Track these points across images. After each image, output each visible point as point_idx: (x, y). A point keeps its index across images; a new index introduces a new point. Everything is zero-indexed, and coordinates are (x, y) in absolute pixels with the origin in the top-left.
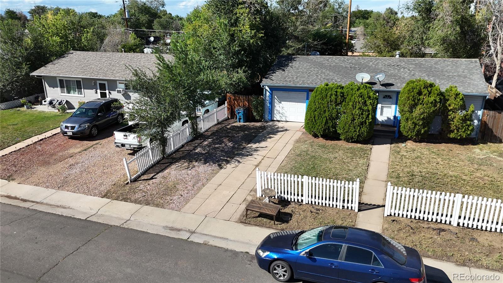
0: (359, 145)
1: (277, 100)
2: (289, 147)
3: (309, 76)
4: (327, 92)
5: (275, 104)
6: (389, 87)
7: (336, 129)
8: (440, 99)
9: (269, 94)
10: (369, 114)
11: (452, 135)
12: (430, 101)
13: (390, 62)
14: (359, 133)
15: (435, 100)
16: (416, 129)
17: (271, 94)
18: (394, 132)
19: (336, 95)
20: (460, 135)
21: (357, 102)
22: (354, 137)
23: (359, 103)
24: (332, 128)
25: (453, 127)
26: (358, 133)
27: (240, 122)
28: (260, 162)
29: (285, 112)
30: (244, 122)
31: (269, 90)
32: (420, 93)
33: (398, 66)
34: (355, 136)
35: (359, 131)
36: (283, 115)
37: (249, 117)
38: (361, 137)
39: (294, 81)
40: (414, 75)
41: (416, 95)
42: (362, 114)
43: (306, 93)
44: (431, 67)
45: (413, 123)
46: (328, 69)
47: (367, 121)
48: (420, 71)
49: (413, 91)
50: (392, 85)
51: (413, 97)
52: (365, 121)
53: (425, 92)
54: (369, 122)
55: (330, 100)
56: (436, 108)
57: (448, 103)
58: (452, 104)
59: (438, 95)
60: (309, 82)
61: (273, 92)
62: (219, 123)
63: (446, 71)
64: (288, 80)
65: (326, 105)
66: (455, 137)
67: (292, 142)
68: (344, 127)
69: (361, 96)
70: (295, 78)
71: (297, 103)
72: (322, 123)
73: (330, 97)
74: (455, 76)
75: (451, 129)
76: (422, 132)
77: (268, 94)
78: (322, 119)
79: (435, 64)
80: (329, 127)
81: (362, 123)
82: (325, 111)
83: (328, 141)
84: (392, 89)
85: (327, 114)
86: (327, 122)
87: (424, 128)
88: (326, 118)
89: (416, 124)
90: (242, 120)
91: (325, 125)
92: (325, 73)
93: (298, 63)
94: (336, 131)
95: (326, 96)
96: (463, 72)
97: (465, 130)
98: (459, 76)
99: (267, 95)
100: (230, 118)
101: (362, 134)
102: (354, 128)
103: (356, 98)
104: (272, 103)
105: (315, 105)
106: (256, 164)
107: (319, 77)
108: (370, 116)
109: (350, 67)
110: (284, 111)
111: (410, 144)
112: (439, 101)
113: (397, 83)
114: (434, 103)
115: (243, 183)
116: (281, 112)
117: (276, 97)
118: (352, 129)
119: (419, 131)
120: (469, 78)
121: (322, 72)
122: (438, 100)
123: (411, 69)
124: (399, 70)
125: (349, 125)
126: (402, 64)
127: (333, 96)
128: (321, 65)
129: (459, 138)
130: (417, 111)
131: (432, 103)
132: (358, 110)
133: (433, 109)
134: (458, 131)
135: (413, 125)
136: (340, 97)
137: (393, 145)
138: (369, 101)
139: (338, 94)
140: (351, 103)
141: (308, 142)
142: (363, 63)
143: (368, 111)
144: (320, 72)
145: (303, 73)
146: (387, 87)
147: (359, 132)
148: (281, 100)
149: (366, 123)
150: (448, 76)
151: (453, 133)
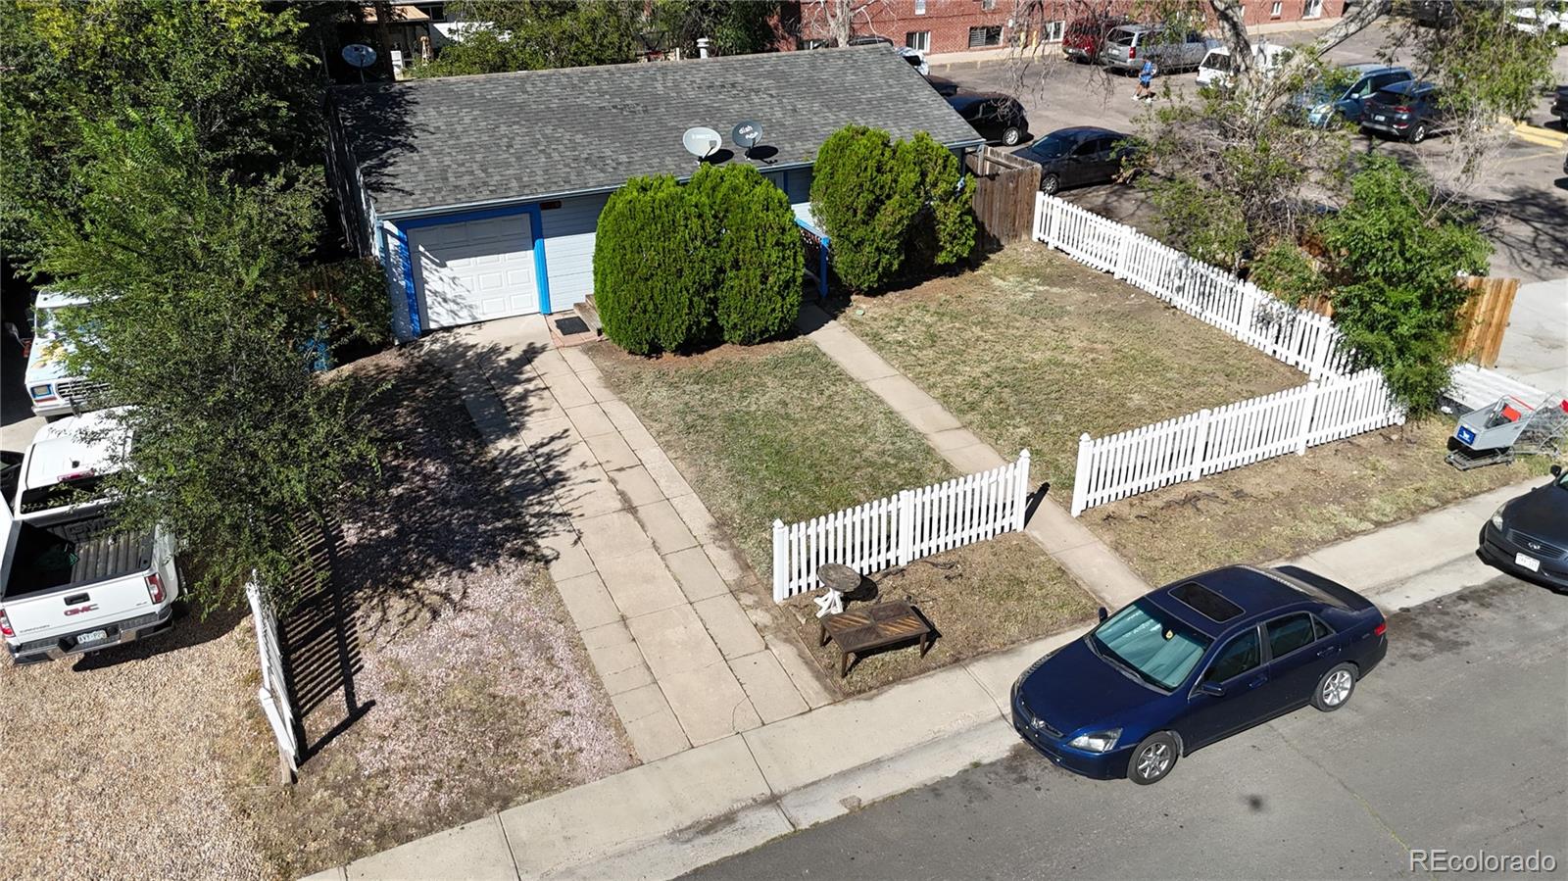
1: (427, 258)
2: (622, 412)
3: (519, 159)
4: (672, 213)
5: (425, 273)
6: (772, 159)
7: (715, 316)
9: (398, 243)
11: (941, 259)
14: (782, 312)
16: (883, 263)
17: (405, 242)
20: (957, 253)
24: (706, 316)
26: (779, 315)
28: (621, 493)
29: (465, 294)
31: (395, 230)
33: (733, 85)
34: (772, 326)
36: (458, 304)
38: (786, 323)
40: (796, 111)
42: (784, 258)
43: (526, 217)
45: (876, 249)
46: (555, 122)
47: (797, 274)
48: (799, 96)
50: (773, 151)
52: (794, 274)
60: (538, 179)
61: (413, 232)
63: (855, 89)
64: (464, 184)
67: (605, 394)
70: (480, 173)
71: (501, 256)
72: (678, 311)
74: (881, 98)
75: (941, 243)
76: (894, 267)
77: (393, 244)
80: (697, 316)
84: (784, 162)
86: (691, 304)
88: (687, 290)
89: (880, 253)
91: (690, 312)
92: (558, 139)
93: (432, 111)
94: (715, 322)
96: (889, 86)
98: (890, 98)
99: (391, 247)
101: (789, 313)
102: (771, 301)
104: (413, 273)
106: (617, 504)
109: (614, 107)
110: (459, 291)
113: (778, 142)
115: (678, 581)
116: (449, 296)
117: (421, 249)
118: (765, 307)
120: (914, 102)
121: (545, 137)
123: (773, 92)
125: (757, 296)
126: (739, 80)
128: (518, 112)
129: (954, 260)
132: (773, 247)
134: (952, 243)
135: (876, 254)
137: (843, 321)
140: (752, 234)
144: (539, 136)
145: (485, 147)
146: (768, 160)
148: (445, 254)
151: (942, 252)
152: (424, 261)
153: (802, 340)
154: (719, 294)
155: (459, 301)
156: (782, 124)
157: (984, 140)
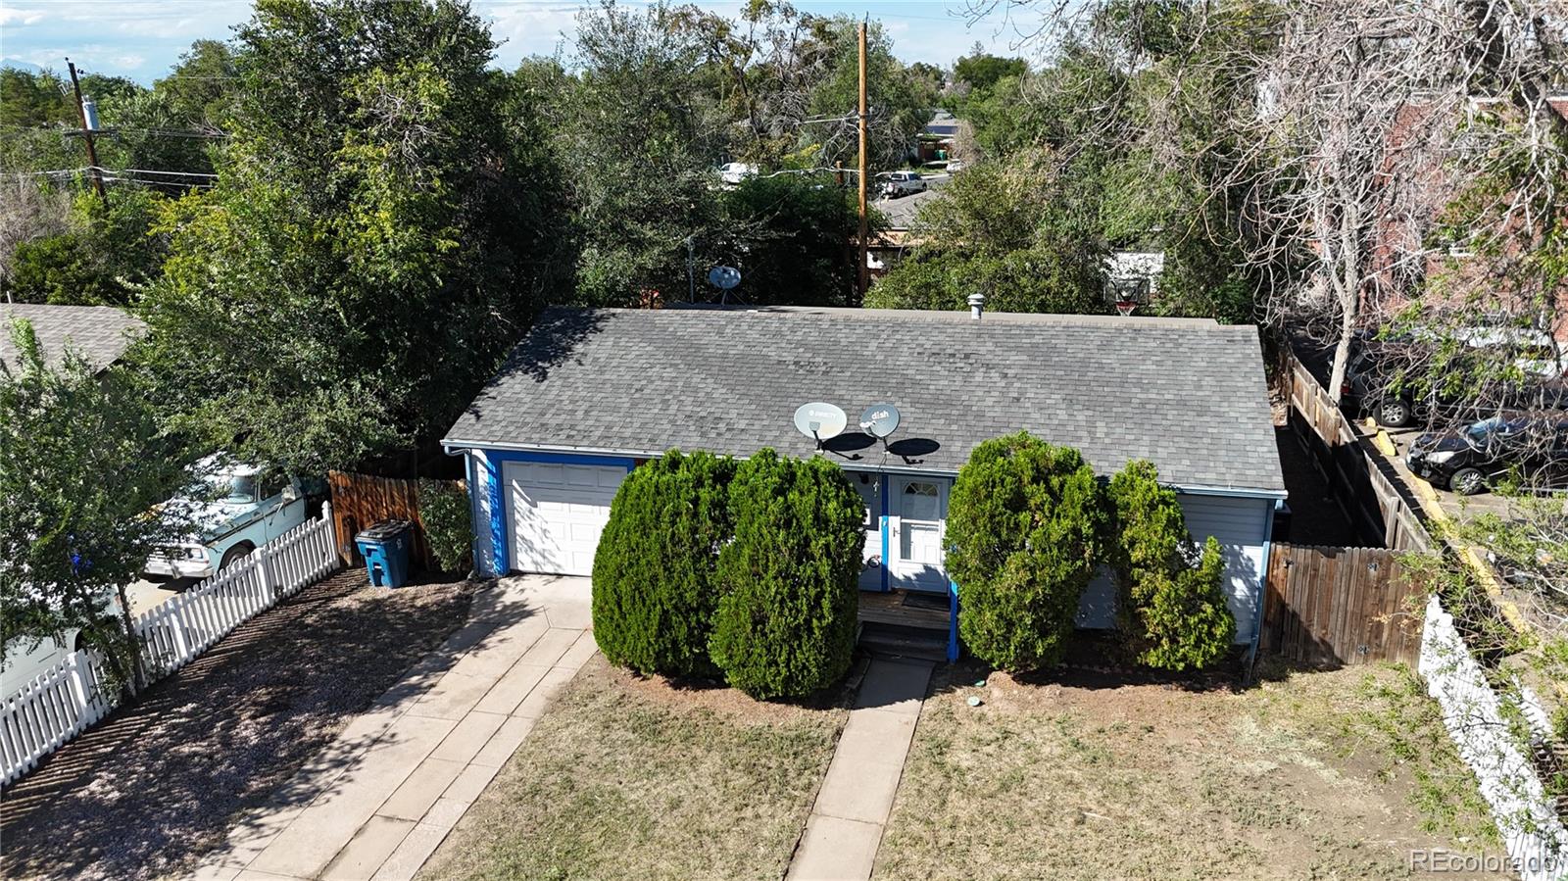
0: (796, 715)
1: (519, 493)
3: (634, 405)
4: (659, 504)
5: (517, 516)
6: (918, 458)
7: (706, 649)
8: (1096, 524)
9: (488, 477)
10: (820, 596)
11: (1153, 659)
12: (1055, 538)
13: (941, 337)
14: (789, 670)
15: (1076, 531)
16: (1015, 640)
17: (498, 475)
19: (695, 515)
20: (1184, 658)
21: (767, 546)
22: (772, 686)
23: (780, 551)
24: (691, 646)
25: (1153, 628)
26: (784, 671)
27: (379, 584)
29: (553, 548)
30: (394, 587)
31: (483, 457)
32: (1018, 503)
33: (967, 356)
34: (773, 681)
35: (788, 660)
36: (544, 557)
37: (413, 564)
38: (798, 683)
39: (572, 427)
40: (1018, 400)
41: (1001, 509)
42: (794, 596)
43: (624, 471)
44: (1084, 363)
45: (1000, 616)
46: (715, 370)
47: (815, 622)
48: (1044, 382)
49: (989, 496)
50: (927, 446)
51: (992, 517)
52: (808, 622)
53: (1037, 495)
54: (821, 628)
55: (673, 534)
56: (1079, 563)
57: (1127, 533)
58: (1143, 539)
59: (1085, 509)
60: (628, 433)
61: (505, 463)
62: (283, 601)
63: (1139, 383)
64: (553, 422)
65: (654, 556)
66: (1165, 667)
68: (731, 643)
69: (788, 520)
70: (580, 414)
71: (596, 508)
72: (646, 629)
73: (673, 523)
74: (1166, 402)
75: (1148, 635)
76: (1040, 651)
77: (484, 478)
78: (645, 610)
79: (1101, 348)
80: (674, 642)
81: (795, 633)
82: (654, 580)
83: (679, 695)
84: (928, 464)
85: (664, 590)
86: (665, 624)
87: (1043, 635)
88: (662, 604)
89: (1010, 624)
90: (385, 579)
91: (660, 634)
92: (696, 390)
93: (610, 342)
94: (705, 654)
95: (658, 517)
96: (1199, 387)
97: (1199, 641)
98: (1182, 404)
99: (481, 482)
100: (349, 562)
101: (801, 671)
102: (769, 650)
103: (765, 531)
104: (503, 511)
105: (618, 553)
107: (673, 409)
108: (826, 603)
109: (796, 363)
110: (549, 545)
111: (1000, 692)
112: (1091, 531)
113: (951, 438)
114: (1072, 545)
116: (537, 548)
117: (514, 483)
118: (760, 655)
119: (1026, 646)
120: (1218, 415)
121: (687, 385)
122: (1086, 528)
123: (1011, 372)
124: (968, 376)
125: (748, 638)
126: (983, 350)
127: (684, 518)
128: (691, 354)
129: (1181, 666)
130: (1010, 576)
131: (1060, 545)
132: (775, 578)
133: (1064, 569)
134: (1173, 641)
135: (1002, 623)
136: (709, 523)
137: (931, 704)
138: (822, 541)
139: (703, 509)
140: (746, 551)
141: (601, 700)
142: (844, 342)
143: (819, 582)
144: (680, 384)
145: (616, 387)
146: (912, 459)
147: (788, 666)
148: (538, 494)
149: (810, 631)
150: (1143, 404)
151: (1155, 649)
152: (515, 495)
153: (833, 716)
154: (712, 621)
155: (546, 554)
156: (980, 415)
157: (1286, 493)
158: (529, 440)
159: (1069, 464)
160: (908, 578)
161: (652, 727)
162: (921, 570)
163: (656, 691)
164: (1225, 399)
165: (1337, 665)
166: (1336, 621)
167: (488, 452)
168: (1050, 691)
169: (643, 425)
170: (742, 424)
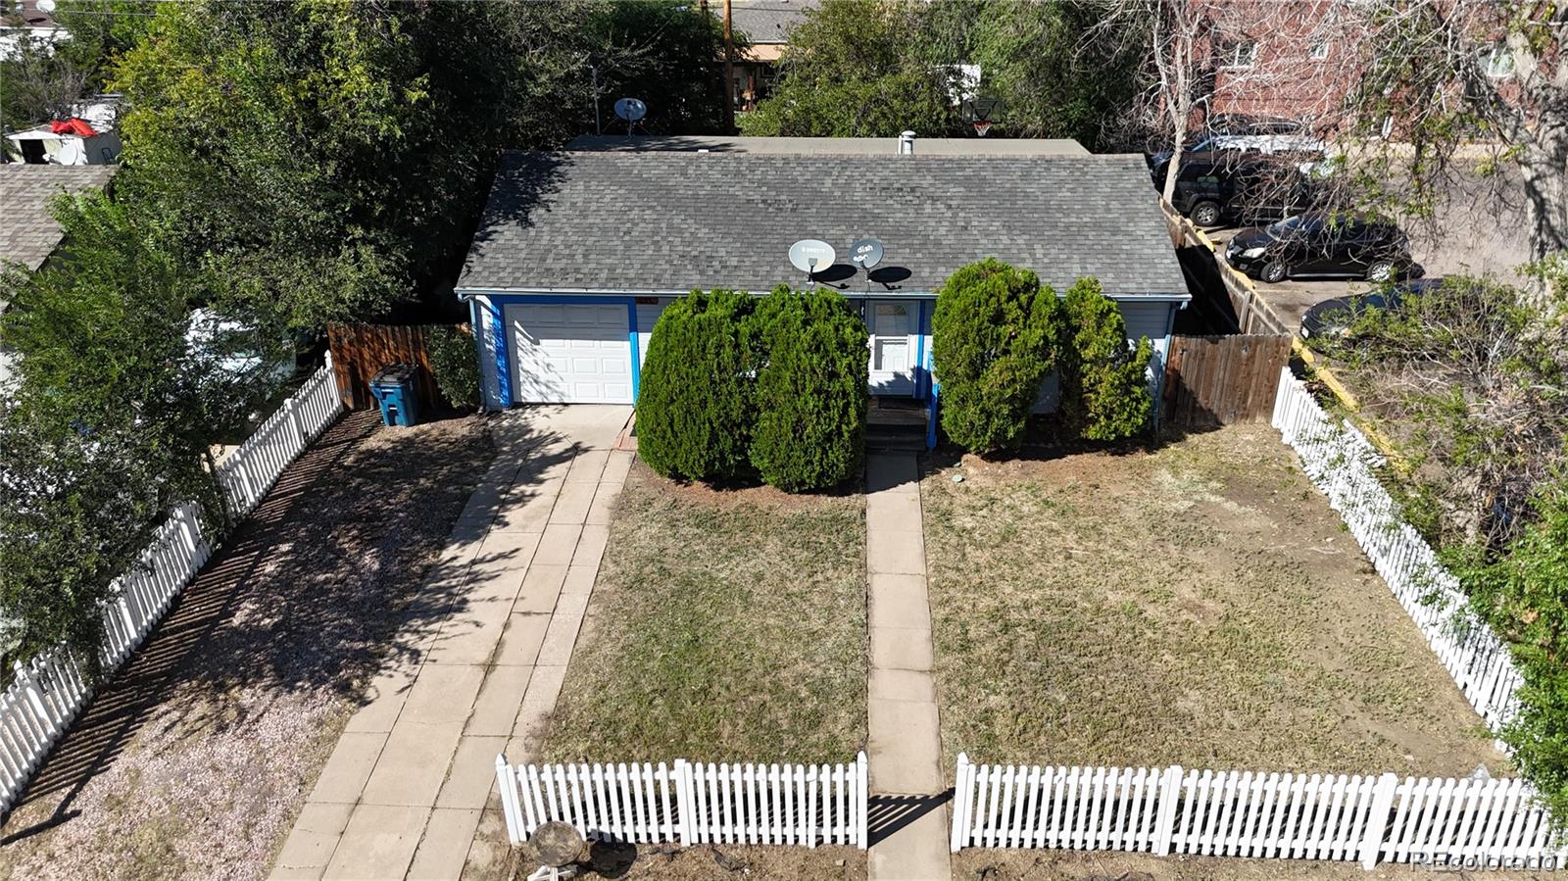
0: (826, 502)
1: (523, 334)
2: (597, 541)
3: (628, 248)
4: (704, 338)
5: (520, 353)
6: (896, 284)
7: (747, 456)
8: (1059, 331)
9: (491, 320)
10: (847, 406)
11: (1092, 433)
12: (1031, 344)
13: (886, 173)
14: (822, 467)
15: (1045, 338)
16: (993, 427)
17: (500, 317)
18: (921, 429)
19: (737, 346)
20: (1116, 429)
21: (805, 369)
22: (808, 481)
23: (815, 372)
24: (734, 453)
25: (1095, 407)
26: (818, 469)
27: (393, 424)
28: (500, 643)
29: (558, 380)
30: (410, 425)
31: (488, 303)
32: (998, 318)
33: (913, 190)
34: (809, 477)
35: (822, 459)
36: (549, 388)
37: (425, 404)
38: (829, 477)
39: (577, 270)
40: (966, 228)
41: (986, 324)
42: (827, 408)
43: (625, 308)
44: (1012, 192)
45: (982, 411)
46: (691, 211)
47: (844, 427)
48: (983, 211)
49: (976, 314)
50: (901, 273)
51: (980, 330)
52: (839, 427)
53: (1012, 310)
54: (849, 432)
55: (719, 364)
56: (1047, 362)
57: (1080, 337)
58: (1095, 344)
59: (1051, 319)
60: (632, 274)
61: (506, 306)
62: (312, 444)
63: (1060, 209)
64: (558, 266)
65: (704, 383)
66: (1101, 438)
67: (601, 514)
68: (773, 450)
69: (817, 346)
70: (579, 258)
71: (597, 343)
72: (697, 444)
73: (718, 354)
74: (1085, 225)
75: (1090, 415)
76: (1011, 434)
77: (487, 320)
78: (696, 428)
79: (1023, 178)
80: (722, 453)
81: (828, 438)
82: (704, 404)
83: (722, 495)
84: (907, 290)
85: (712, 411)
86: (714, 438)
87: (1014, 424)
88: (711, 423)
89: (989, 415)
90: (400, 418)
91: (710, 447)
92: (681, 231)
93: (581, 186)
94: (747, 460)
95: (704, 350)
96: (1108, 210)
97: (1131, 415)
98: (1097, 226)
99: (486, 326)
100: (351, 406)
101: (831, 467)
102: (806, 453)
103: (802, 355)
104: (507, 351)
105: (669, 382)
106: (483, 656)
107: (666, 249)
108: (852, 412)
109: (764, 201)
110: (551, 376)
111: (972, 473)
112: (1055, 337)
113: (918, 265)
114: (1042, 350)
115: (448, 774)
116: (541, 380)
117: (517, 324)
118: (799, 457)
119: (1001, 433)
120: (1127, 233)
121: (670, 226)
122: (1052, 336)
123: (954, 203)
124: (919, 208)
125: (789, 444)
126: (925, 184)
127: (728, 350)
128: (662, 195)
129: (1113, 437)
130: (995, 375)
131: (1035, 349)
132: (811, 394)
133: (1040, 366)
134: (1109, 417)
135: (983, 416)
136: (750, 352)
137: (926, 484)
138: (845, 362)
139: (744, 341)
140: (787, 375)
141: (658, 506)
142: (801, 179)
143: (845, 394)
144: (664, 225)
145: (604, 230)
146: (890, 284)
147: (821, 464)
148: (537, 335)
149: (840, 435)
150: (1067, 227)
151: (1094, 425)
152: (518, 335)
153: (854, 500)
154: (752, 432)
155: (551, 385)
156: (938, 244)
157: (1190, 296)
158: (540, 285)
159: (1031, 285)
160: (881, 385)
161: (710, 522)
162: (891, 378)
163: (700, 494)
164: (1131, 220)
165: (1217, 425)
166: (1215, 392)
167: (491, 297)
168: (1013, 465)
169: (644, 266)
170: (734, 261)
